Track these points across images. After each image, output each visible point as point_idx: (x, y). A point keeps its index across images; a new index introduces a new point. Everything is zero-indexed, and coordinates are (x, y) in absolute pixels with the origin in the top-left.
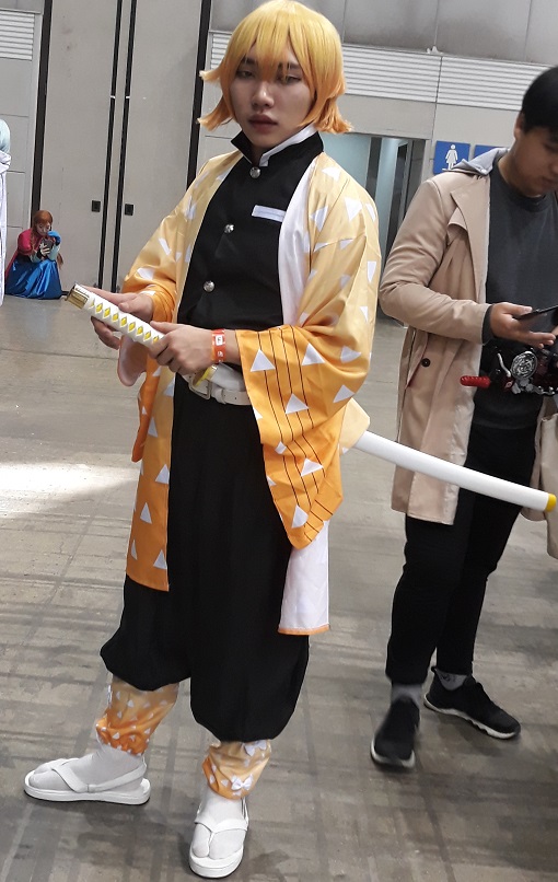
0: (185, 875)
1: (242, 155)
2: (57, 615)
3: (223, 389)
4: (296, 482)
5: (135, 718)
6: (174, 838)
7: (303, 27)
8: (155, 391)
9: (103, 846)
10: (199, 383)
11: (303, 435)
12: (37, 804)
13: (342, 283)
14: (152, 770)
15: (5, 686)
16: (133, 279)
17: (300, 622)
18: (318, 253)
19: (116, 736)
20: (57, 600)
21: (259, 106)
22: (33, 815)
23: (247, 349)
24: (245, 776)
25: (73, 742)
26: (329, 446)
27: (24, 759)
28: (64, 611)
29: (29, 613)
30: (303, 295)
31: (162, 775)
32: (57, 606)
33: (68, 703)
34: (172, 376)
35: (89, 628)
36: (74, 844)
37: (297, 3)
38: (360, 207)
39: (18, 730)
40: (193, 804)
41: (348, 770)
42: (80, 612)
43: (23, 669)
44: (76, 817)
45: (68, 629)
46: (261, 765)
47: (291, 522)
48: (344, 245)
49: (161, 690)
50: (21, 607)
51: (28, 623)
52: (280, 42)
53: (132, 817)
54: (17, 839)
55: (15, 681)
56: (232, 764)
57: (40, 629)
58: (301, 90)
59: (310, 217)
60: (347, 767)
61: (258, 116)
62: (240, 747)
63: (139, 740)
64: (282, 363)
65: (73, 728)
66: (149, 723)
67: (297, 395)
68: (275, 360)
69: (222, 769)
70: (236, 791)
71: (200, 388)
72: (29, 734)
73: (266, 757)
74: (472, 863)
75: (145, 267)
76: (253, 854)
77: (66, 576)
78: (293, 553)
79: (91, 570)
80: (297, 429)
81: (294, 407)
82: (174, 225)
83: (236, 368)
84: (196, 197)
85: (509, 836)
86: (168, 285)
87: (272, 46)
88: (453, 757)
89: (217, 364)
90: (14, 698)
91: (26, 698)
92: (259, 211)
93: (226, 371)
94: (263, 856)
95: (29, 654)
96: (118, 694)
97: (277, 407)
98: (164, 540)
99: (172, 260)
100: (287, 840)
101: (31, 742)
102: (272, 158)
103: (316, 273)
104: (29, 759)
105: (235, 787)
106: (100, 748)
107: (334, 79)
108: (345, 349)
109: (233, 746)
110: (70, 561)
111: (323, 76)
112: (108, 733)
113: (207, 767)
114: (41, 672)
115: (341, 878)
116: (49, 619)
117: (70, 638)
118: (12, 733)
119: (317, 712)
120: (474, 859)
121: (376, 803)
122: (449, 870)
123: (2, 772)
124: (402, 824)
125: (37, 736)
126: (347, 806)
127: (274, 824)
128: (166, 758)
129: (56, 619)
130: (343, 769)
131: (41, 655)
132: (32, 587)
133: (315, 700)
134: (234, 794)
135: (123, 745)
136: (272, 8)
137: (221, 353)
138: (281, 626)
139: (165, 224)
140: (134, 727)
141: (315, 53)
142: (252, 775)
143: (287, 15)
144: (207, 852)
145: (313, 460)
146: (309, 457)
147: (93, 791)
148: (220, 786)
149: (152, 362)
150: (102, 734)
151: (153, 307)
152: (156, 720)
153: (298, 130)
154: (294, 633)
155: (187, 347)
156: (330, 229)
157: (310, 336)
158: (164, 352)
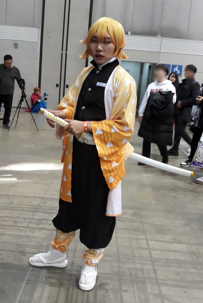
0: (78, 289)
1: (94, 67)
3: (88, 140)
4: (110, 169)
5: (63, 241)
6: (75, 278)
7: (112, 26)
8: (67, 141)
9: (53, 281)
10: (80, 138)
11: (112, 154)
13: (124, 106)
14: (69, 257)
15: (25, 231)
16: (61, 106)
17: (113, 212)
18: (116, 97)
19: (57, 247)
20: (42, 205)
21: (98, 51)
22: (32, 271)
23: (94, 127)
24: (96, 259)
25: (45, 248)
26: (121, 157)
27: (29, 253)
28: (44, 208)
29: (33, 208)
30: (112, 110)
31: (72, 258)
32: (42, 206)
33: (44, 236)
34: (72, 136)
35: (51, 213)
36: (44, 280)
37: (110, 18)
38: (130, 82)
39: (28, 244)
40: (81, 267)
41: (129, 257)
42: (49, 208)
43: (31, 225)
44: (45, 271)
45: (45, 213)
46: (101, 256)
47: (109, 181)
48: (125, 94)
49: (71, 233)
50: (31, 207)
51: (33, 211)
52: (105, 30)
53: (62, 271)
54: (27, 278)
55: (28, 229)
56: (92, 255)
57: (36, 213)
58: (111, 46)
59: (114, 85)
60: (129, 256)
61: (98, 54)
62: (94, 251)
63: (64, 248)
64: (105, 131)
65: (45, 243)
66: (67, 243)
67: (110, 142)
68: (103, 131)
69: (89, 257)
70: (93, 264)
71: (80, 140)
72: (32, 246)
73: (103, 254)
74: (167, 286)
75: (65, 103)
76: (99, 283)
77: (45, 197)
78: (110, 191)
79: (53, 195)
80: (110, 152)
81: (109, 145)
82: (74, 89)
83: (91, 133)
84: (80, 80)
85: (178, 277)
86: (71, 108)
87: (102, 32)
88: (162, 253)
89: (85, 132)
90: (27, 234)
91: (31, 234)
92: (99, 84)
93: (88, 134)
94: (102, 284)
95: (32, 221)
96: (58, 234)
97: (104, 145)
98: (70, 187)
99: (73, 100)
100: (109, 279)
101: (32, 248)
102: (103, 67)
103: (116, 103)
104: (31, 253)
105: (93, 262)
106: (52, 251)
107: (121, 42)
108: (125, 127)
109: (92, 250)
110: (46, 192)
111: (118, 41)
113: (85, 257)
114: (36, 226)
115: (126, 291)
116: (39, 210)
117: (45, 216)
118: (27, 245)
119: (120, 239)
120: (167, 285)
121: (137, 267)
122: (159, 288)
123: (23, 257)
124: (145, 274)
125: (34, 246)
126: (128, 268)
127: (105, 274)
128: (73, 253)
129: (42, 210)
130: (127, 257)
131: (36, 221)
132: (35, 200)
133: (119, 235)
134: (93, 265)
135: (59, 249)
136: (102, 20)
137: (86, 129)
138: (106, 213)
139: (71, 89)
140: (62, 244)
141: (116, 34)
142: (98, 259)
143: (107, 22)
144: (84, 283)
145: (116, 162)
146: (114, 161)
147: (50, 263)
148: (89, 262)
149: (66, 132)
150: (53, 246)
151: (66, 115)
152: (69, 242)
153: (111, 58)
154: (111, 216)
155: (76, 127)
156: (120, 89)
157: (114, 123)
158: (69, 129)
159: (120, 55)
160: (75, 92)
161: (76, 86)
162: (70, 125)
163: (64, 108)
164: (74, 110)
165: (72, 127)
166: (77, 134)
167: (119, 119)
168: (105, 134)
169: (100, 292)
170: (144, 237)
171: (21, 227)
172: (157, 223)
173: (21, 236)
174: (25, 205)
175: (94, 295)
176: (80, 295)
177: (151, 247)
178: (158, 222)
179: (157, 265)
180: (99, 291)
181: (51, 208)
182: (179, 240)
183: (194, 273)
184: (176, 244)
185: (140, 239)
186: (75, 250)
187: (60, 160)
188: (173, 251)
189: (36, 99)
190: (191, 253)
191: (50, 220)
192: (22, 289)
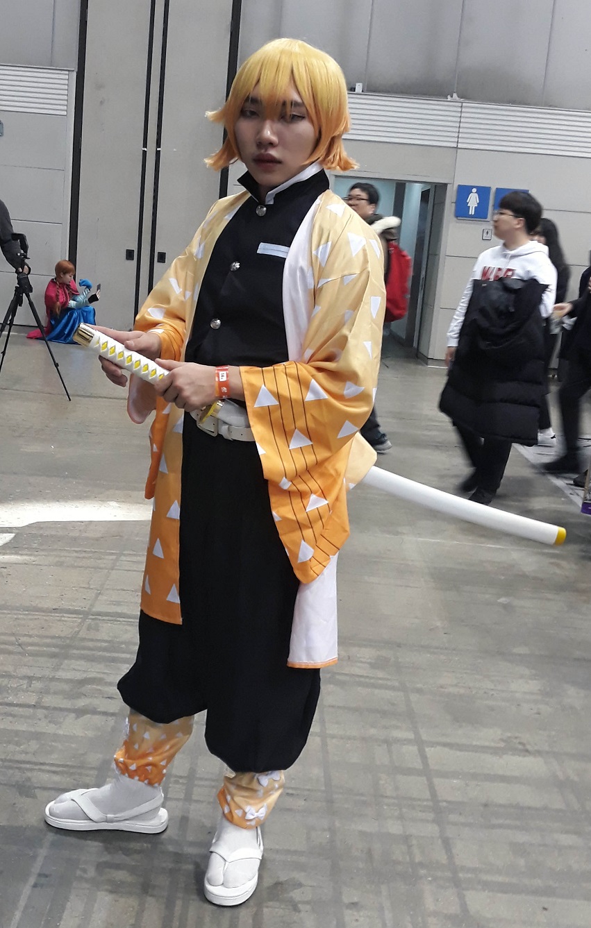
0: (201, 903)
1: (250, 195)
2: (84, 648)
3: (229, 425)
4: (301, 517)
5: (151, 750)
6: (191, 867)
7: (306, 65)
9: (121, 875)
10: (204, 420)
11: (308, 470)
12: (56, 833)
13: (346, 318)
14: (171, 799)
15: (29, 717)
16: (143, 318)
17: (309, 655)
18: (321, 289)
19: (133, 767)
20: (82, 634)
21: (265, 144)
22: (53, 844)
23: (251, 385)
24: (260, 806)
25: (96, 772)
26: (335, 481)
27: (45, 789)
28: (90, 644)
29: (56, 646)
30: (308, 330)
31: (180, 804)
32: (83, 639)
33: (90, 734)
34: (181, 413)
35: (114, 660)
36: (92, 873)
37: (300, 42)
38: (364, 242)
39: (41, 760)
40: (209, 833)
41: (363, 798)
42: (106, 644)
43: (48, 700)
44: (94, 846)
45: (93, 661)
46: (275, 796)
47: (297, 557)
48: (348, 280)
49: (177, 722)
50: (48, 641)
51: (53, 656)
52: (284, 80)
53: (149, 846)
54: (37, 868)
55: (40, 713)
56: (246, 794)
57: (66, 662)
58: (305, 128)
59: (314, 252)
60: (362, 795)
61: (262, 154)
62: (253, 778)
63: (155, 771)
64: (285, 398)
65: (95, 758)
66: (164, 755)
67: (301, 430)
68: (278, 396)
69: (236, 799)
70: (251, 820)
71: (206, 425)
72: (52, 765)
74: (484, 891)
75: (155, 307)
76: (268, 882)
77: (97, 608)
78: (301, 587)
79: (118, 603)
80: (300, 462)
81: (298, 442)
82: (185, 265)
83: (239, 402)
84: (205, 235)
85: (522, 862)
86: (177, 324)
87: (275, 85)
88: (467, 785)
89: (223, 400)
90: (39, 730)
91: (50, 729)
92: (265, 249)
93: (232, 407)
94: (278, 884)
95: (55, 686)
96: (135, 727)
97: (281, 442)
98: (175, 574)
99: (183, 299)
100: (301, 867)
101: (54, 772)
102: (278, 196)
103: (320, 310)
104: (51, 789)
105: (249, 817)
106: (118, 779)
107: (337, 117)
108: (348, 384)
109: (245, 779)
110: (97, 595)
111: (327, 113)
112: (124, 763)
113: (222, 797)
114: (67, 704)
115: (354, 905)
116: (75, 651)
117: (95, 670)
118: (36, 764)
119: (334, 741)
120: (486, 886)
121: (390, 831)
122: (461, 898)
123: (23, 802)
124: (416, 851)
125: (58, 766)
126: (362, 833)
127: (288, 852)
128: (184, 787)
129: (82, 652)
130: (358, 798)
131: (66, 687)
132: (59, 620)
133: (332, 729)
134: (248, 823)
135: (139, 776)
136: (275, 47)
137: (225, 389)
138: (290, 660)
139: (176, 264)
140: (150, 759)
141: (319, 90)
142: (265, 804)
143: (290, 54)
144: (221, 882)
145: (319, 496)
146: (315, 493)
147: (111, 821)
148: (234, 815)
149: (160, 400)
150: (120, 765)
151: (160, 345)
152: (172, 751)
153: (303, 168)
154: (303, 667)
155: (191, 384)
156: (333, 264)
157: (314, 372)
158: (170, 390)
159: (331, 156)
160: (190, 274)
161: (191, 254)
162: (172, 378)
163: (155, 324)
164: (185, 329)
165: (180, 382)
166: (195, 407)
167: (329, 358)
168: (286, 407)
169: (272, 912)
170: (411, 736)
171: (17, 705)
172: (451, 690)
173: (17, 733)
174: (30, 636)
175: (253, 920)
176: (207, 919)
177: (433, 765)
178: (456, 685)
179: (455, 824)
180: (267, 907)
181: (113, 646)
182: (523, 744)
183: (570, 847)
184: (513, 755)
185: (397, 741)
186: (191, 777)
187: (143, 493)
188: (504, 779)
189: (62, 298)
190: (562, 785)
191: (110, 684)
192: (22, 903)
